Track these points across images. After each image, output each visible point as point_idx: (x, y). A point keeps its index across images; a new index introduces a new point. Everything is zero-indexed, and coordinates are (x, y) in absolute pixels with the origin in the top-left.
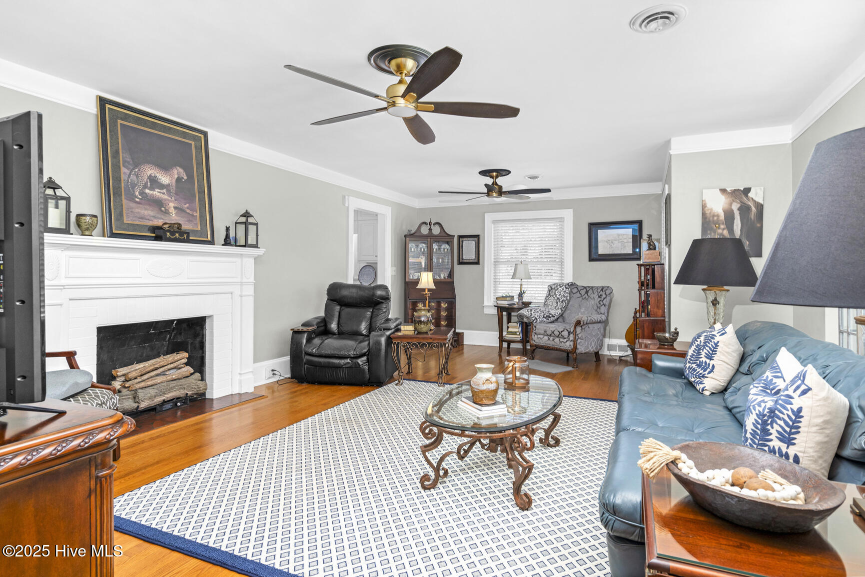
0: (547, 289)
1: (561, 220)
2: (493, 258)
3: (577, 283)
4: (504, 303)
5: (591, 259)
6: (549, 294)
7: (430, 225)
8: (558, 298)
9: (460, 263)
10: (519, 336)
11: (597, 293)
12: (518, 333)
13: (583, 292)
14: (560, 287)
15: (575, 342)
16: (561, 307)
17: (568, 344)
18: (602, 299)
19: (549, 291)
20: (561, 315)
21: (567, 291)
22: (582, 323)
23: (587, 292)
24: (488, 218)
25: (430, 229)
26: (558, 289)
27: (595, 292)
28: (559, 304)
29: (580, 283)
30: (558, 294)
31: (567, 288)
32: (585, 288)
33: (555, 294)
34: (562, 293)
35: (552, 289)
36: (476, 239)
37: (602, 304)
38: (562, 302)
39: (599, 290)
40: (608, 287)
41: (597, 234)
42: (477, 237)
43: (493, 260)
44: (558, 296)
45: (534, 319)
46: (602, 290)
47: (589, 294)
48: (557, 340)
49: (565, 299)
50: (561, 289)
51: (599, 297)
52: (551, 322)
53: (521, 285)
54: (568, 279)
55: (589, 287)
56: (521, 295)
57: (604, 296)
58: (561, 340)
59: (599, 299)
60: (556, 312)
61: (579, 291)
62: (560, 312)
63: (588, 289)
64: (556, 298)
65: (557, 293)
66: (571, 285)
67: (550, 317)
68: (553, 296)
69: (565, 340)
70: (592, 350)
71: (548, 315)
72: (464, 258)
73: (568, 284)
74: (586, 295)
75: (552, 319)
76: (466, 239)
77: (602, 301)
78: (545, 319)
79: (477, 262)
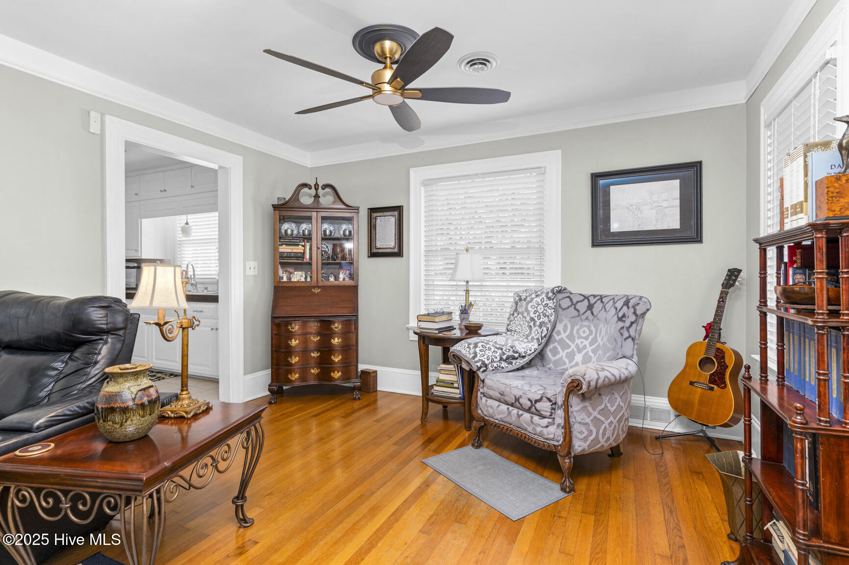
0: (512, 300)
1: (540, 171)
2: (423, 244)
3: (569, 288)
4: (432, 327)
5: (596, 243)
6: (516, 310)
7: (316, 189)
8: (532, 319)
9: (373, 255)
10: (457, 391)
11: (613, 311)
12: (456, 385)
13: (585, 304)
14: (537, 296)
15: (567, 428)
16: (539, 336)
17: (552, 429)
18: (627, 324)
19: (517, 304)
20: (541, 355)
21: (551, 304)
22: (585, 387)
23: (590, 307)
24: (416, 175)
25: (317, 196)
26: (532, 299)
27: (608, 307)
28: (534, 329)
29: (577, 288)
30: (532, 310)
31: (549, 299)
32: (586, 298)
33: (526, 309)
34: (541, 309)
35: (520, 300)
36: (396, 213)
37: (626, 334)
38: (540, 326)
39: (619, 305)
40: (641, 298)
41: (607, 194)
42: (398, 210)
43: (423, 248)
44: (532, 315)
45: (479, 364)
46: (626, 303)
47: (595, 311)
48: (527, 416)
49: (546, 320)
50: (538, 299)
51: (620, 319)
52: (518, 369)
53: (467, 291)
54: (553, 281)
55: (595, 296)
56: (464, 311)
57: (632, 318)
58: (536, 418)
59: (621, 324)
60: (527, 346)
61: (574, 305)
62: (536, 346)
63: (592, 300)
64: (528, 319)
65: (529, 308)
66: (560, 292)
67: (514, 358)
68: (522, 314)
69: (545, 421)
70: (606, 445)
71: (511, 353)
72: (378, 245)
73: (552, 291)
74: (589, 312)
75: (520, 362)
76: (381, 214)
77: (628, 329)
78: (504, 364)
79: (398, 253)
